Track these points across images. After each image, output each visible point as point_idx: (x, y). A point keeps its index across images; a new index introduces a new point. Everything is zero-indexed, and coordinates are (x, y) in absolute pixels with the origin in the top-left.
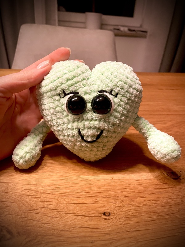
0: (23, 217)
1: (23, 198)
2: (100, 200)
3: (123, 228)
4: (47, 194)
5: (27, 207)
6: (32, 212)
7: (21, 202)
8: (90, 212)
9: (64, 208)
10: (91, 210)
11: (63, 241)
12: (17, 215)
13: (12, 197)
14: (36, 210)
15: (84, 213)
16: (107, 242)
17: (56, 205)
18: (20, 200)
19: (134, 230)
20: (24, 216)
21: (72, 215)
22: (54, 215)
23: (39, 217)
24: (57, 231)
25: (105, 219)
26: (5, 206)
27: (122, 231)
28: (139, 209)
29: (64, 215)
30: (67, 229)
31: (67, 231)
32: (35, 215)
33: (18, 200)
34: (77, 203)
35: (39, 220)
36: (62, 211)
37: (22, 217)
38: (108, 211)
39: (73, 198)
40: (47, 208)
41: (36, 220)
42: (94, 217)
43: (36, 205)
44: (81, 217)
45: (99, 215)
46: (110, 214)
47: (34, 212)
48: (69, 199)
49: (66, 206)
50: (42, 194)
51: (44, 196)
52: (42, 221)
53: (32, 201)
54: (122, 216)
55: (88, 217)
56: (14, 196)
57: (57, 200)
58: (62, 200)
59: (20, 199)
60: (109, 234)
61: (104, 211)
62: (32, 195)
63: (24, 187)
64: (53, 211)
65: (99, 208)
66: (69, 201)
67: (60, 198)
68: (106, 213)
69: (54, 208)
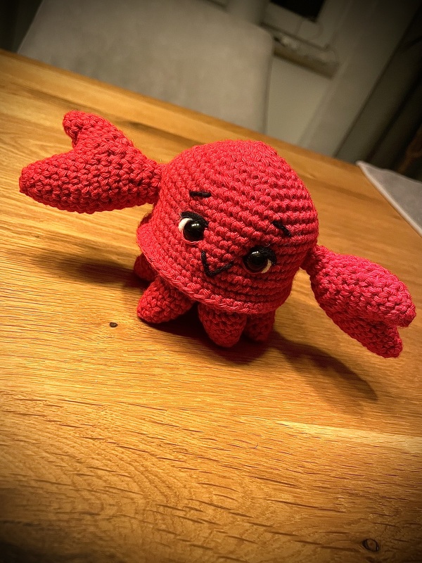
0: (164, 530)
1: (148, 463)
4: (210, 463)
5: (165, 496)
6: (182, 514)
7: (147, 477)
8: (331, 536)
9: (263, 514)
10: (333, 529)
12: (144, 522)
13: (117, 456)
14: (192, 511)
15: (317, 536)
17: (241, 500)
18: (142, 469)
20: (163, 527)
21: (289, 538)
22: (244, 533)
23: (206, 535)
26: (104, 484)
29: (270, 535)
32: (193, 527)
33: (136, 469)
34: (293, 501)
35: (208, 546)
36: (259, 521)
37: (159, 530)
38: (372, 536)
39: (279, 486)
40: (221, 507)
41: (200, 543)
42: (343, 552)
43: (190, 492)
44: (312, 547)
45: (356, 547)
46: (377, 547)
47: (188, 516)
48: (272, 485)
49: (267, 508)
50: (199, 461)
51: (205, 467)
52: (216, 547)
53: (175, 478)
54: (405, 555)
55: (329, 550)
56: (123, 453)
57: (240, 484)
58: (253, 487)
59: (142, 466)
61: (365, 536)
62: (172, 458)
63: (144, 428)
64: (239, 518)
65: (349, 524)
66: (273, 493)
67: (247, 480)
68: (369, 542)
69: (240, 511)
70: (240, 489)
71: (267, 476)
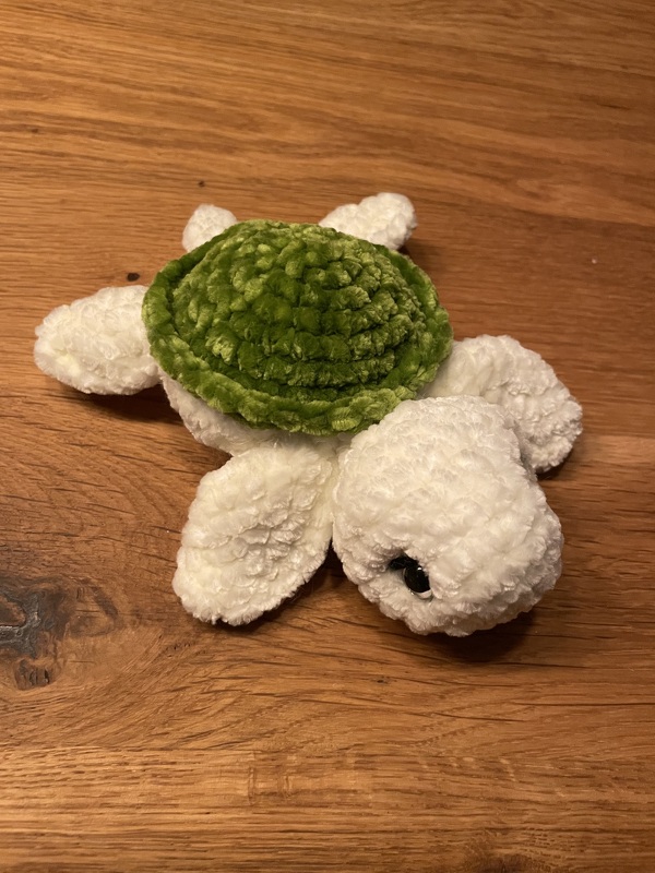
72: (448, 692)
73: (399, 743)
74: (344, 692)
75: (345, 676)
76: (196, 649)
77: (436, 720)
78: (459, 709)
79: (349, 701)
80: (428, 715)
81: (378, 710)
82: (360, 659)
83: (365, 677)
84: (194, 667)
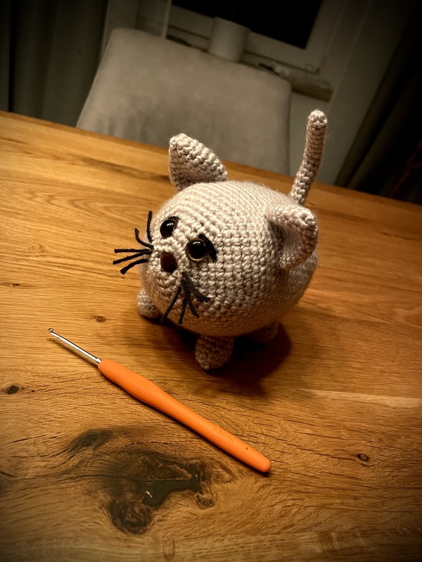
1: (222, 413)
2: (344, 433)
3: (394, 481)
4: (259, 413)
5: (236, 430)
6: (247, 439)
8: (337, 452)
9: (294, 439)
10: (338, 448)
11: (311, 491)
13: (204, 410)
15: (328, 451)
16: (376, 501)
19: (409, 486)
21: (311, 452)
22: (284, 449)
24: (298, 475)
25: (364, 465)
27: (392, 486)
28: (409, 456)
29: (300, 450)
30: (312, 475)
31: (313, 477)
32: (255, 446)
34: (313, 433)
36: (293, 443)
38: (364, 453)
39: (303, 425)
40: (269, 436)
42: (345, 460)
43: (249, 428)
44: (326, 457)
45: (353, 458)
46: (367, 459)
47: (250, 440)
48: (298, 424)
49: (297, 436)
50: (252, 412)
53: (239, 420)
54: (386, 464)
55: (336, 459)
56: (207, 408)
57: (279, 424)
58: (287, 426)
60: (377, 489)
61: (359, 452)
62: (236, 410)
64: (280, 441)
65: (349, 446)
66: (299, 429)
67: (282, 422)
68: (362, 456)
69: (280, 438)
70: (279, 427)
71: (295, 420)
72: (384, 501)
73: (375, 524)
74: (342, 504)
75: (339, 497)
76: (272, 488)
77: (385, 513)
78: (392, 508)
79: (346, 507)
80: (380, 512)
81: (359, 510)
82: (343, 489)
83: (348, 496)
84: (275, 495)
